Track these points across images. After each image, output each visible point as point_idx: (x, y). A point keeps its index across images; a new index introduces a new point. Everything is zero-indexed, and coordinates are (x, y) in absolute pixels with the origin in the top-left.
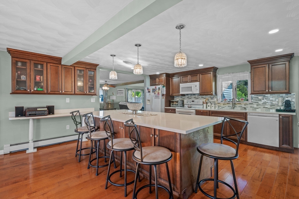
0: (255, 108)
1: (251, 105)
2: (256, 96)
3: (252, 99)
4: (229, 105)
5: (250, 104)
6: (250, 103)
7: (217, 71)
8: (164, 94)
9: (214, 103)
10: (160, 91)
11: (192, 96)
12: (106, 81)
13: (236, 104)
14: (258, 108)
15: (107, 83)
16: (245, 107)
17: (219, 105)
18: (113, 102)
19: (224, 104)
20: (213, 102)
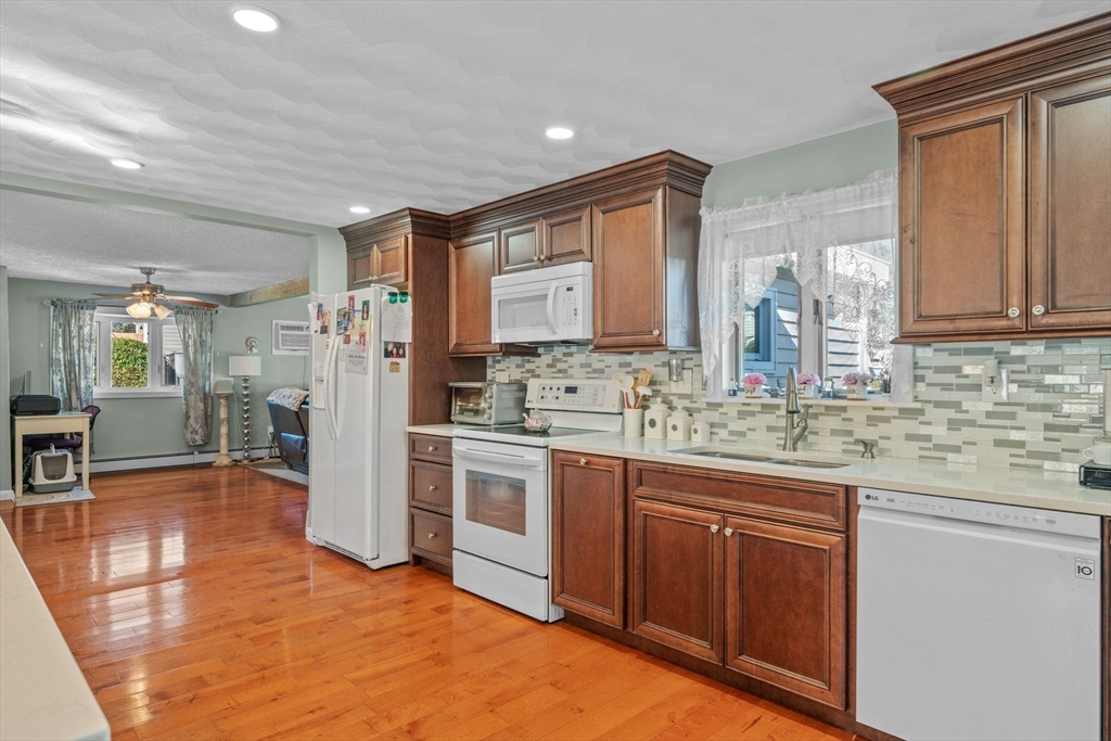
0: (937, 447)
1: (911, 426)
2: (945, 360)
3: (917, 379)
4: (770, 419)
5: (906, 413)
6: (903, 411)
7: (706, 189)
8: (399, 346)
9: (687, 403)
10: (371, 325)
11: (571, 355)
12: (148, 272)
13: (816, 416)
14: (957, 449)
15: (154, 280)
16: (869, 434)
17: (715, 416)
18: (246, 388)
19: (742, 415)
20: (681, 396)
